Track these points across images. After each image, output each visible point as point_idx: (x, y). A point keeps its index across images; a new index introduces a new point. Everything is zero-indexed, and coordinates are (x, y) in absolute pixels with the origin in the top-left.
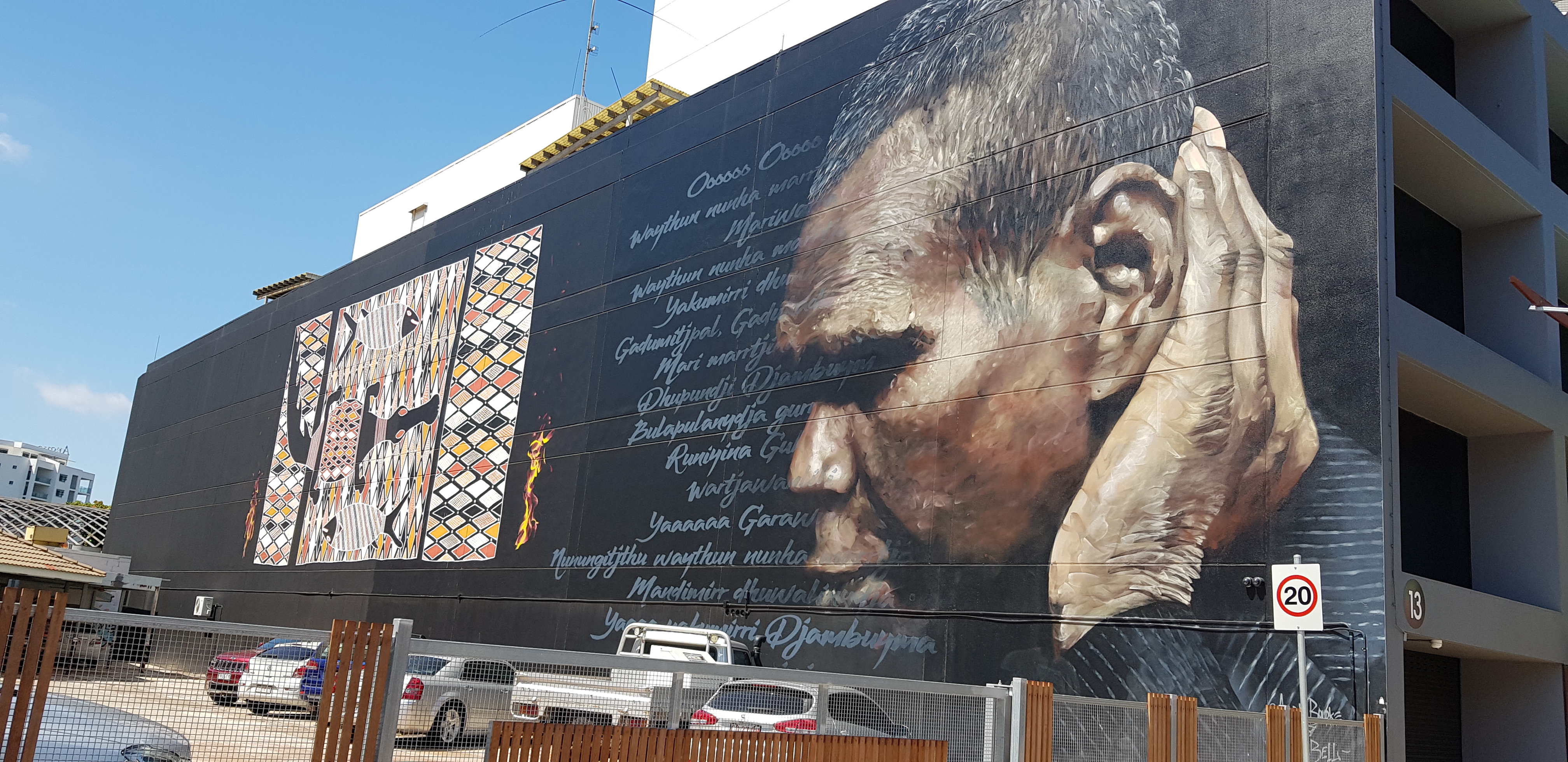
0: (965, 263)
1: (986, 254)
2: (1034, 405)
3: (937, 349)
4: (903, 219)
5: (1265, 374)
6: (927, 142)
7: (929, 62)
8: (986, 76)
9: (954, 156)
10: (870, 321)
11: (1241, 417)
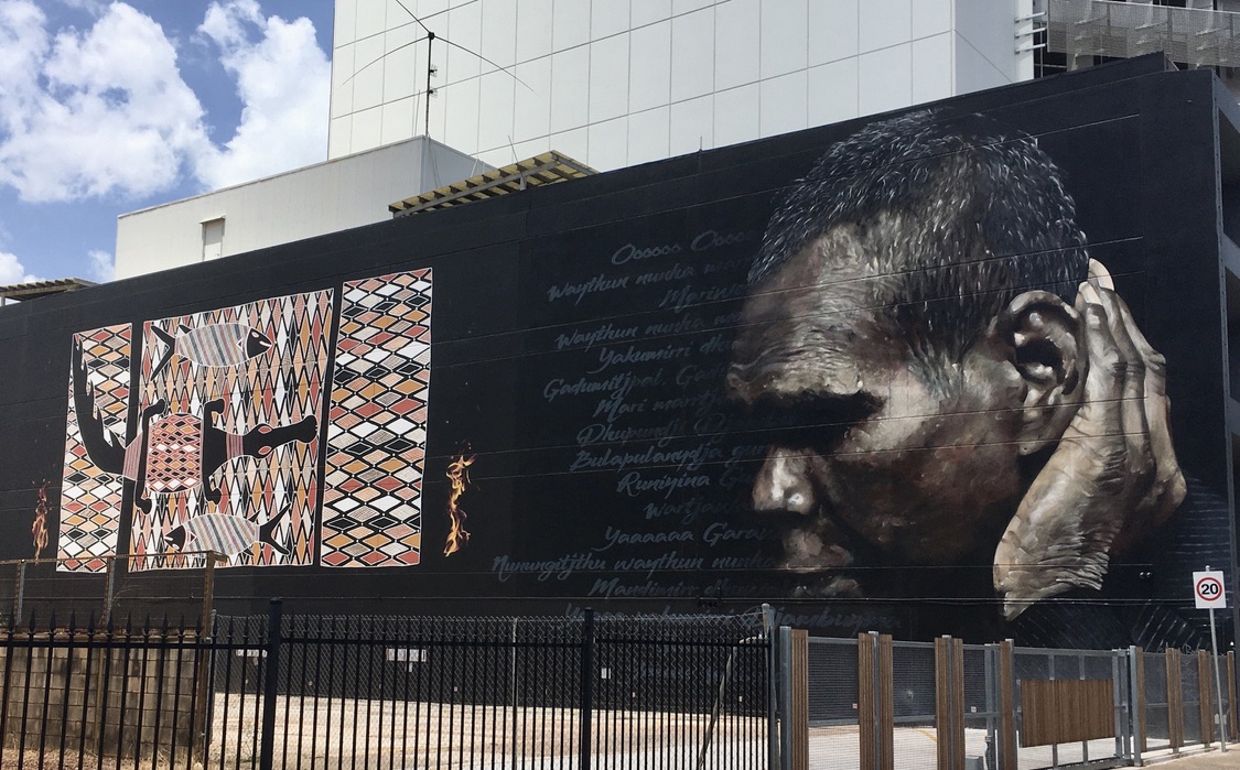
0: (906, 348)
1: (923, 345)
2: (974, 456)
3: (886, 410)
4: (844, 309)
5: (1149, 443)
6: (862, 251)
7: (858, 188)
8: (913, 207)
9: (889, 265)
10: (820, 385)
11: (1133, 471)
